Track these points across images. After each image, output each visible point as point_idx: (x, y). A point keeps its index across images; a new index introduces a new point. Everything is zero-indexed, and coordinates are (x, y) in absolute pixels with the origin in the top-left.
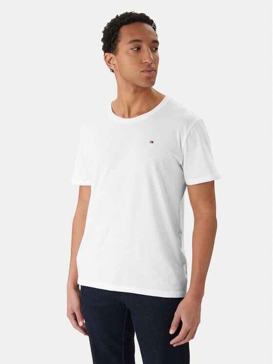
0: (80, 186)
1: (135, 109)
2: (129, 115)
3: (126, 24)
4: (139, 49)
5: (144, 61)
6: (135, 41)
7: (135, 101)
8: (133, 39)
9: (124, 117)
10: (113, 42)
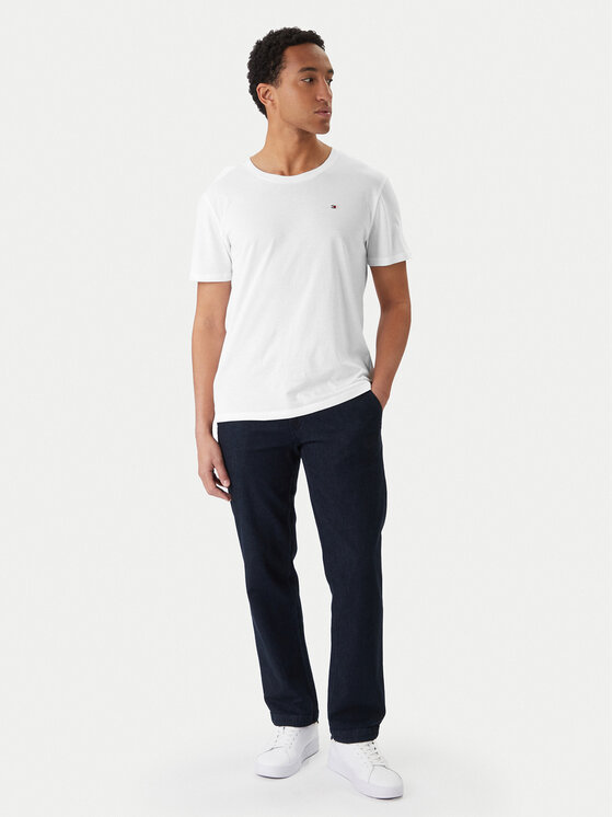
0: (199, 283)
1: (298, 165)
2: (290, 171)
3: (293, 44)
4: (312, 80)
5: (319, 98)
6: (308, 69)
7: (299, 152)
8: (304, 66)
9: (282, 174)
10: (274, 68)
